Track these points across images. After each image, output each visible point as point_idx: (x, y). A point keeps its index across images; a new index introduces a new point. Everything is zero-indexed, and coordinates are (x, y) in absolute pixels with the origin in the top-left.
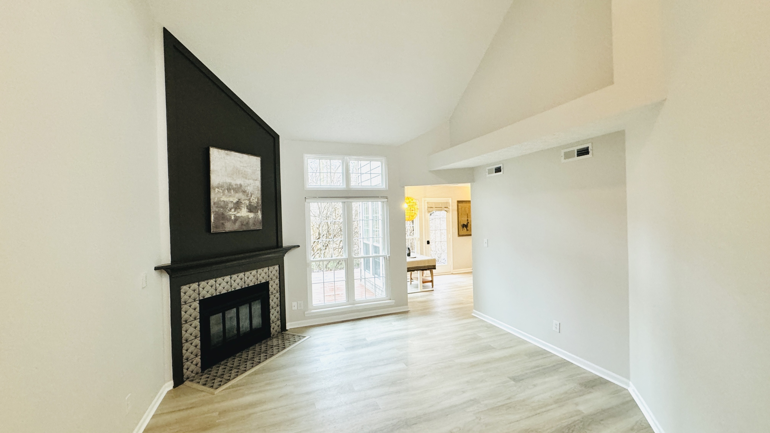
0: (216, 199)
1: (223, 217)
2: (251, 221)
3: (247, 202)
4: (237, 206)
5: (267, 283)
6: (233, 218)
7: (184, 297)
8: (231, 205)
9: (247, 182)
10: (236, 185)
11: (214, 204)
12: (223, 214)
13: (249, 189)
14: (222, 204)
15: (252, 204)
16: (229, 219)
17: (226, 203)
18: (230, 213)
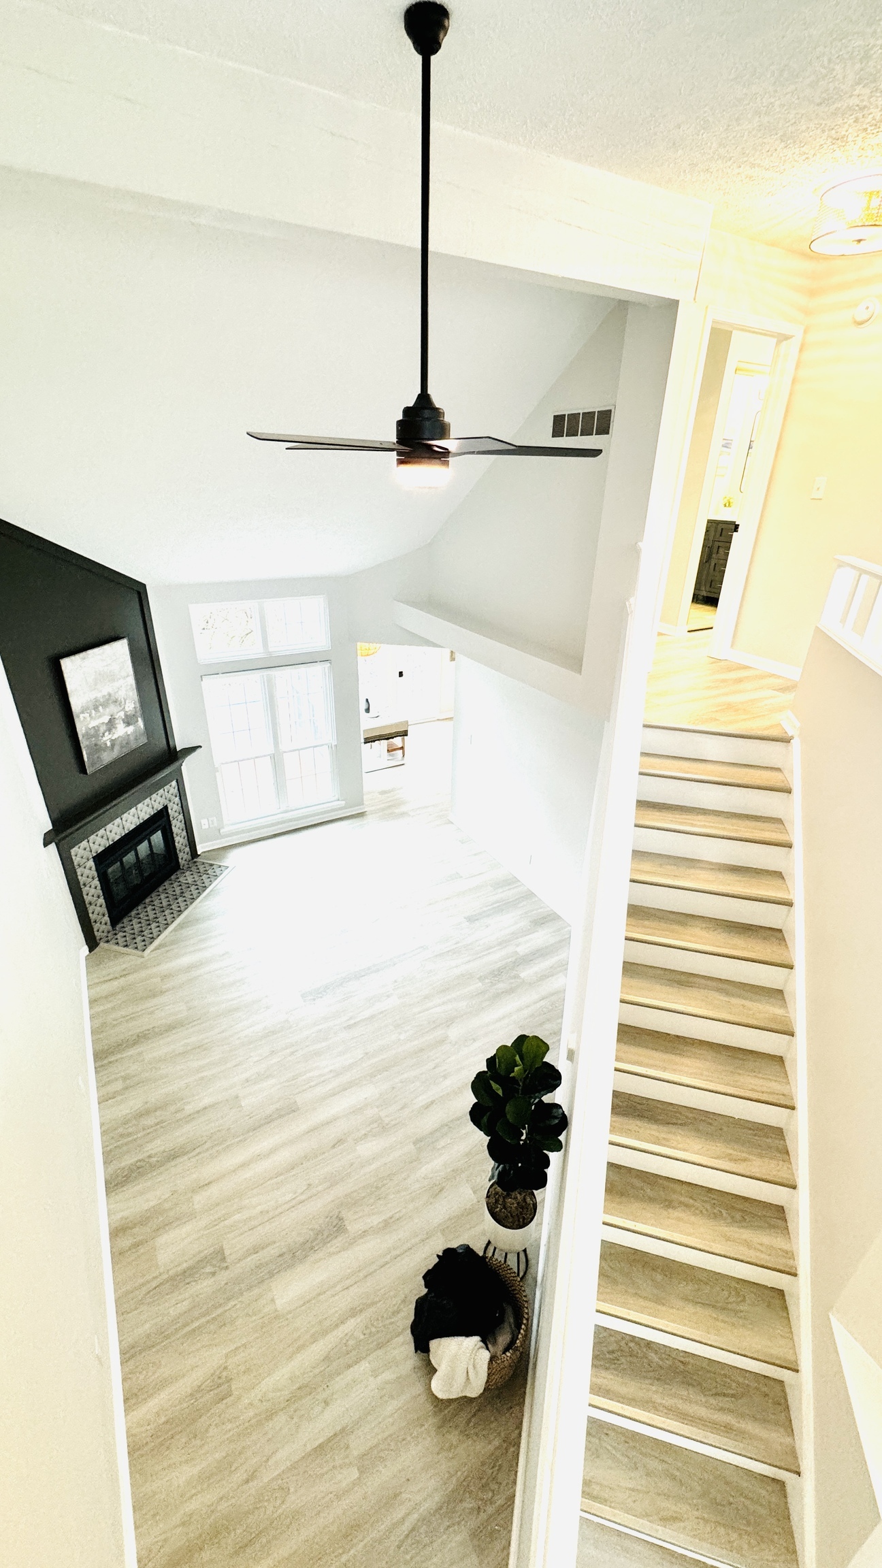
0: (84, 729)
1: (97, 748)
2: (132, 738)
3: (122, 714)
4: (111, 724)
5: (166, 808)
6: (109, 744)
7: (76, 860)
8: (103, 729)
9: (117, 684)
10: (104, 696)
11: (83, 737)
12: (96, 745)
13: (121, 695)
14: (92, 732)
15: (128, 713)
16: (105, 748)
17: (96, 729)
18: (104, 739)
